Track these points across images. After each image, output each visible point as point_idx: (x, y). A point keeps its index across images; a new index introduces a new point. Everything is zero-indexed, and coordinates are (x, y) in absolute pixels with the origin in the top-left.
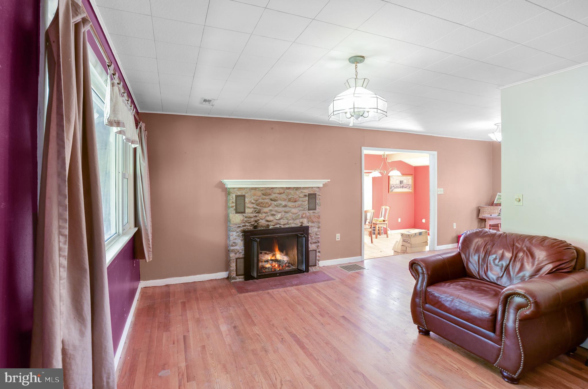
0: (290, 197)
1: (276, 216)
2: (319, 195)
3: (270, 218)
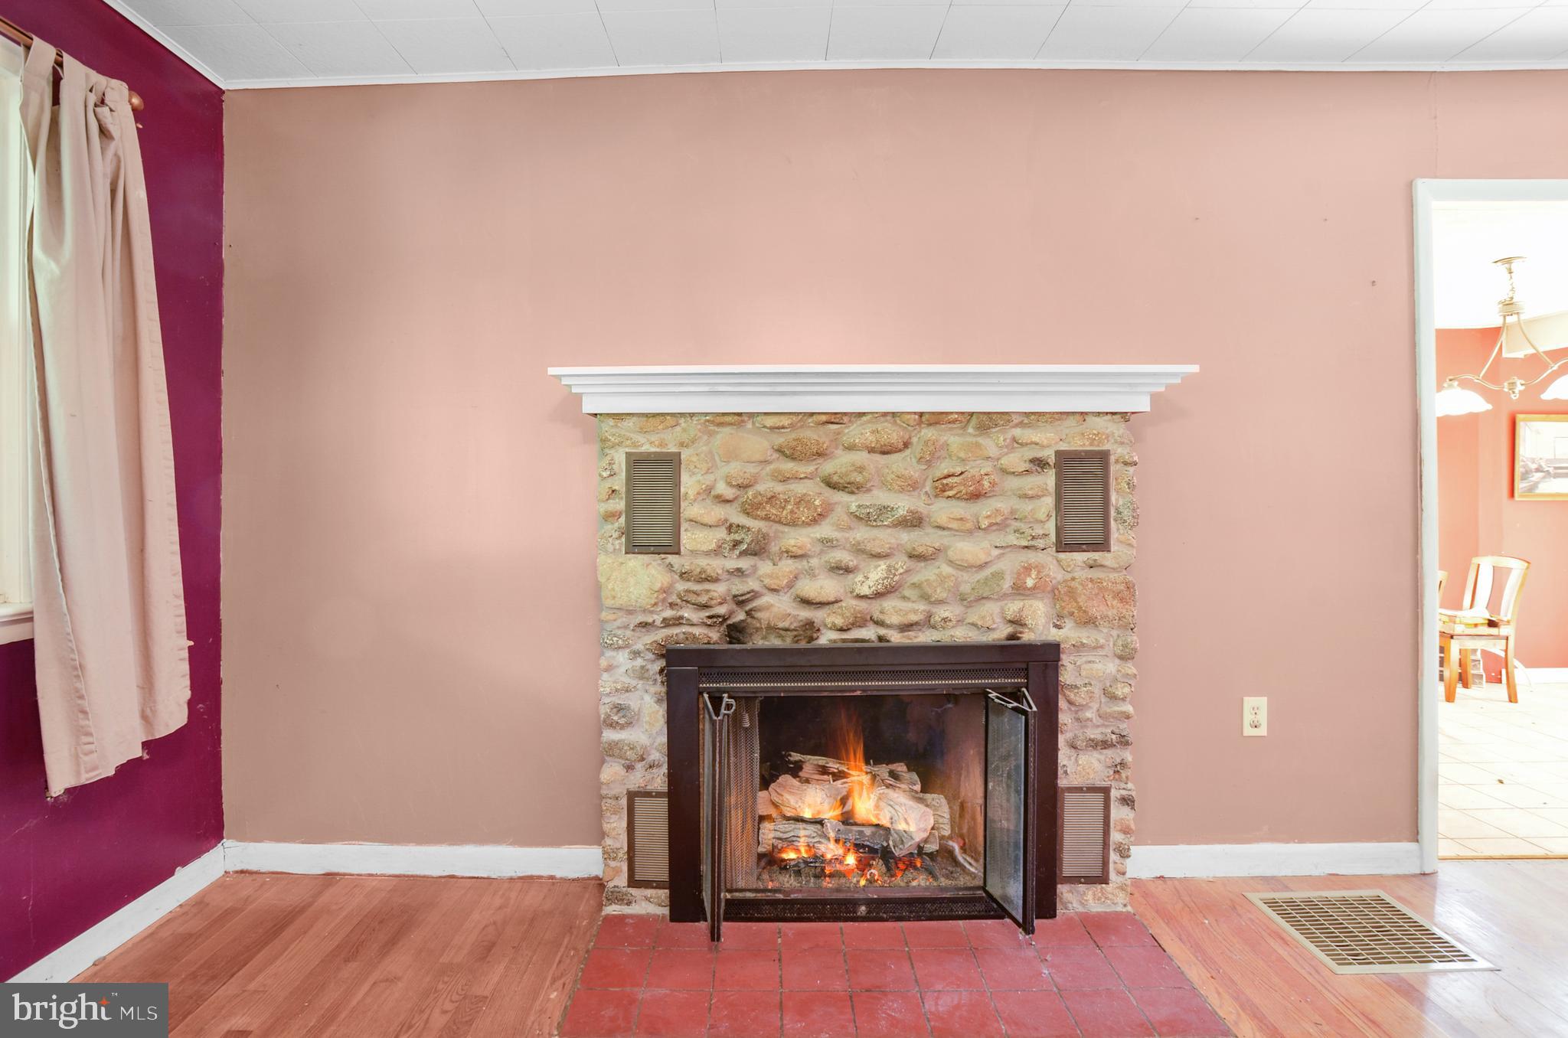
0: (944, 468)
1: (860, 578)
2: (1126, 464)
3: (825, 587)
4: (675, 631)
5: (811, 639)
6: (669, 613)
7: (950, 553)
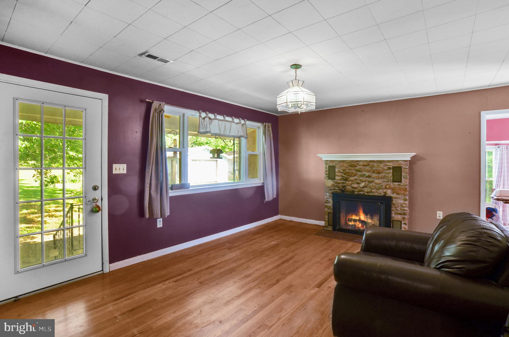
0: (374, 169)
1: (361, 185)
2: (405, 168)
3: (356, 185)
4: (334, 190)
5: (353, 193)
6: (334, 188)
7: (375, 182)
